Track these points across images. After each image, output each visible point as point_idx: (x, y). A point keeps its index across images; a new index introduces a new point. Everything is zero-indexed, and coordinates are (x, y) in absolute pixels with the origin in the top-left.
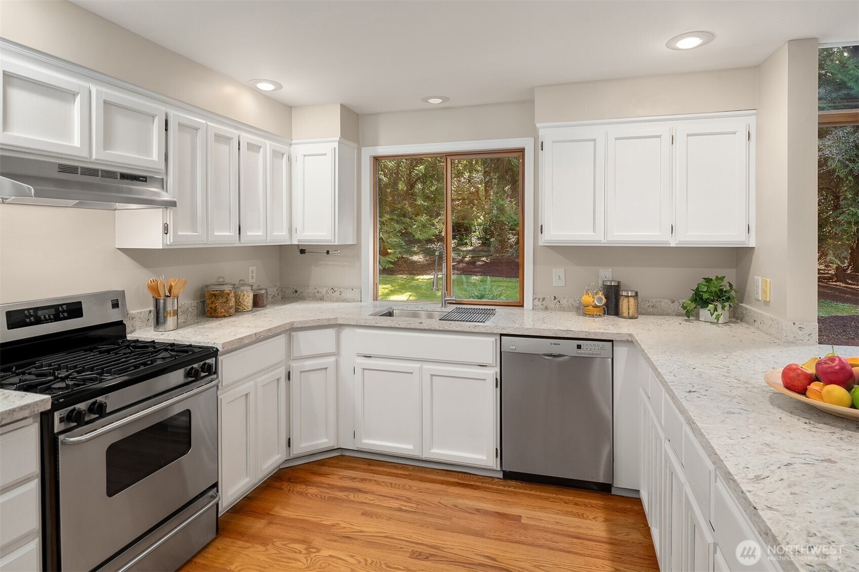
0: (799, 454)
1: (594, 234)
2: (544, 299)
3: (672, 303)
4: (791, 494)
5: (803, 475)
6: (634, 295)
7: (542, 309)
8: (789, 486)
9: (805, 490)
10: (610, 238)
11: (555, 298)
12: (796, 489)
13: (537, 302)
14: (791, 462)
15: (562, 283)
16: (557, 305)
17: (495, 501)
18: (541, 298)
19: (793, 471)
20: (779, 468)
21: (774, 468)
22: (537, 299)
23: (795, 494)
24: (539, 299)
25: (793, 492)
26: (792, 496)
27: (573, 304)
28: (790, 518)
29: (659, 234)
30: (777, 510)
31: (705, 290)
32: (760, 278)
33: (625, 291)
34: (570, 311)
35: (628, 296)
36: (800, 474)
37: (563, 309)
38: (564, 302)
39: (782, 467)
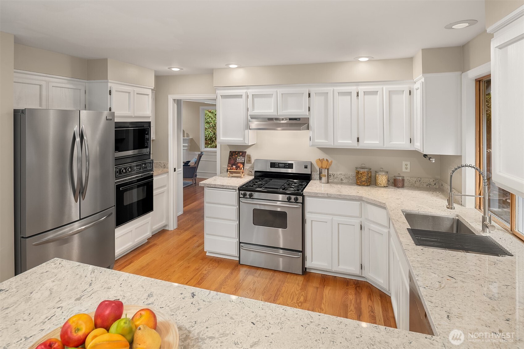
0: (93, 293)
4: (78, 274)
5: (81, 284)
8: (81, 276)
9: (75, 278)
12: (78, 276)
14: (91, 287)
19: (86, 283)
20: (92, 280)
21: (93, 279)
23: (77, 275)
25: (78, 275)
26: (77, 273)
28: (71, 267)
30: (76, 266)
36: (83, 283)
39: (91, 282)
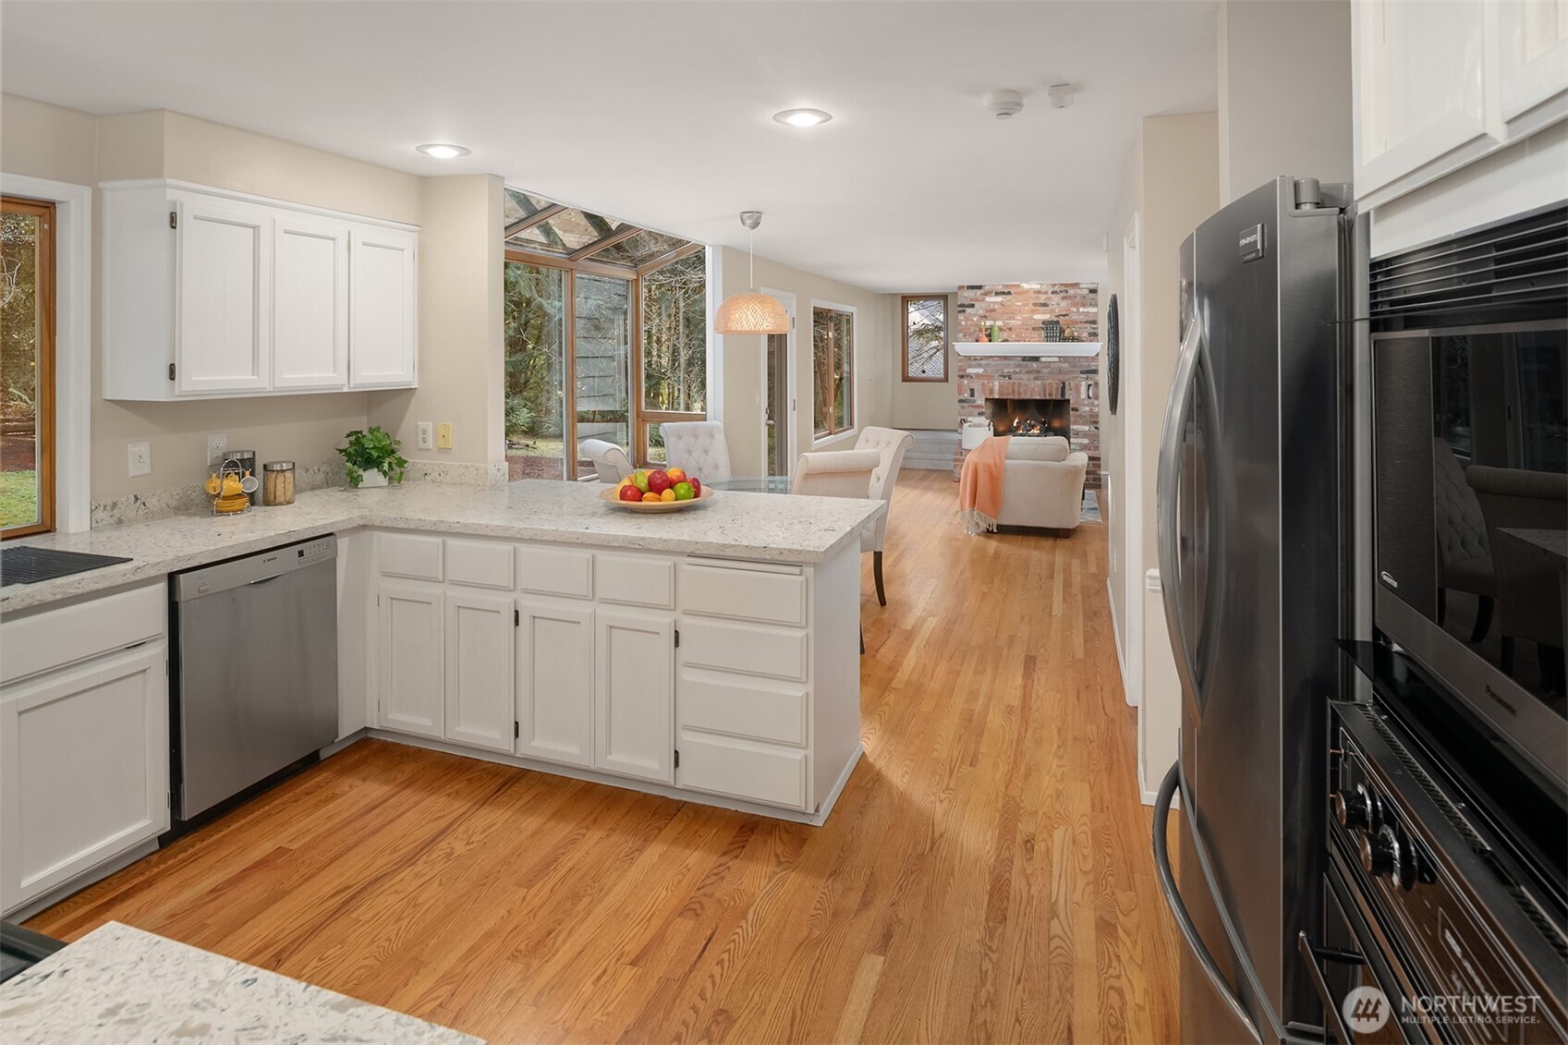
1: (256, 377)
2: (114, 505)
3: (307, 472)
6: (291, 467)
7: (111, 524)
10: (279, 384)
11: (137, 498)
13: (101, 514)
15: (147, 470)
16: (140, 510)
17: (211, 868)
18: (109, 503)
22: (102, 508)
24: (105, 507)
27: (169, 502)
29: (331, 375)
31: (371, 446)
32: (431, 423)
33: (276, 463)
34: (163, 518)
35: (283, 471)
37: (150, 517)
38: (153, 503)
